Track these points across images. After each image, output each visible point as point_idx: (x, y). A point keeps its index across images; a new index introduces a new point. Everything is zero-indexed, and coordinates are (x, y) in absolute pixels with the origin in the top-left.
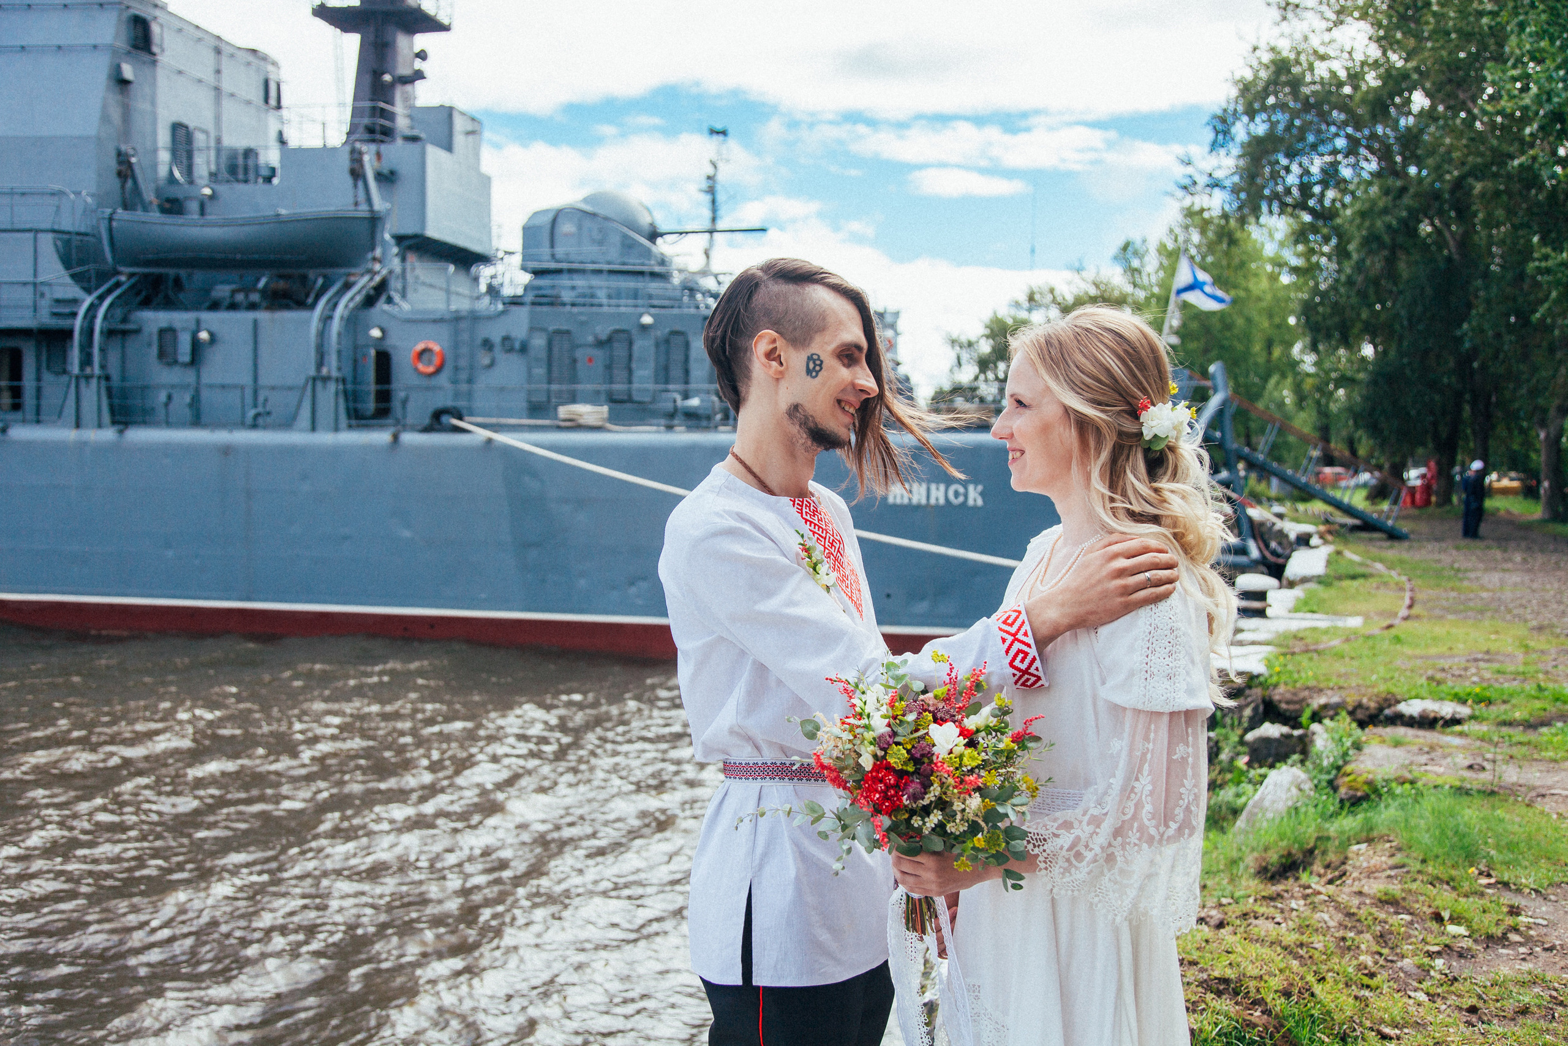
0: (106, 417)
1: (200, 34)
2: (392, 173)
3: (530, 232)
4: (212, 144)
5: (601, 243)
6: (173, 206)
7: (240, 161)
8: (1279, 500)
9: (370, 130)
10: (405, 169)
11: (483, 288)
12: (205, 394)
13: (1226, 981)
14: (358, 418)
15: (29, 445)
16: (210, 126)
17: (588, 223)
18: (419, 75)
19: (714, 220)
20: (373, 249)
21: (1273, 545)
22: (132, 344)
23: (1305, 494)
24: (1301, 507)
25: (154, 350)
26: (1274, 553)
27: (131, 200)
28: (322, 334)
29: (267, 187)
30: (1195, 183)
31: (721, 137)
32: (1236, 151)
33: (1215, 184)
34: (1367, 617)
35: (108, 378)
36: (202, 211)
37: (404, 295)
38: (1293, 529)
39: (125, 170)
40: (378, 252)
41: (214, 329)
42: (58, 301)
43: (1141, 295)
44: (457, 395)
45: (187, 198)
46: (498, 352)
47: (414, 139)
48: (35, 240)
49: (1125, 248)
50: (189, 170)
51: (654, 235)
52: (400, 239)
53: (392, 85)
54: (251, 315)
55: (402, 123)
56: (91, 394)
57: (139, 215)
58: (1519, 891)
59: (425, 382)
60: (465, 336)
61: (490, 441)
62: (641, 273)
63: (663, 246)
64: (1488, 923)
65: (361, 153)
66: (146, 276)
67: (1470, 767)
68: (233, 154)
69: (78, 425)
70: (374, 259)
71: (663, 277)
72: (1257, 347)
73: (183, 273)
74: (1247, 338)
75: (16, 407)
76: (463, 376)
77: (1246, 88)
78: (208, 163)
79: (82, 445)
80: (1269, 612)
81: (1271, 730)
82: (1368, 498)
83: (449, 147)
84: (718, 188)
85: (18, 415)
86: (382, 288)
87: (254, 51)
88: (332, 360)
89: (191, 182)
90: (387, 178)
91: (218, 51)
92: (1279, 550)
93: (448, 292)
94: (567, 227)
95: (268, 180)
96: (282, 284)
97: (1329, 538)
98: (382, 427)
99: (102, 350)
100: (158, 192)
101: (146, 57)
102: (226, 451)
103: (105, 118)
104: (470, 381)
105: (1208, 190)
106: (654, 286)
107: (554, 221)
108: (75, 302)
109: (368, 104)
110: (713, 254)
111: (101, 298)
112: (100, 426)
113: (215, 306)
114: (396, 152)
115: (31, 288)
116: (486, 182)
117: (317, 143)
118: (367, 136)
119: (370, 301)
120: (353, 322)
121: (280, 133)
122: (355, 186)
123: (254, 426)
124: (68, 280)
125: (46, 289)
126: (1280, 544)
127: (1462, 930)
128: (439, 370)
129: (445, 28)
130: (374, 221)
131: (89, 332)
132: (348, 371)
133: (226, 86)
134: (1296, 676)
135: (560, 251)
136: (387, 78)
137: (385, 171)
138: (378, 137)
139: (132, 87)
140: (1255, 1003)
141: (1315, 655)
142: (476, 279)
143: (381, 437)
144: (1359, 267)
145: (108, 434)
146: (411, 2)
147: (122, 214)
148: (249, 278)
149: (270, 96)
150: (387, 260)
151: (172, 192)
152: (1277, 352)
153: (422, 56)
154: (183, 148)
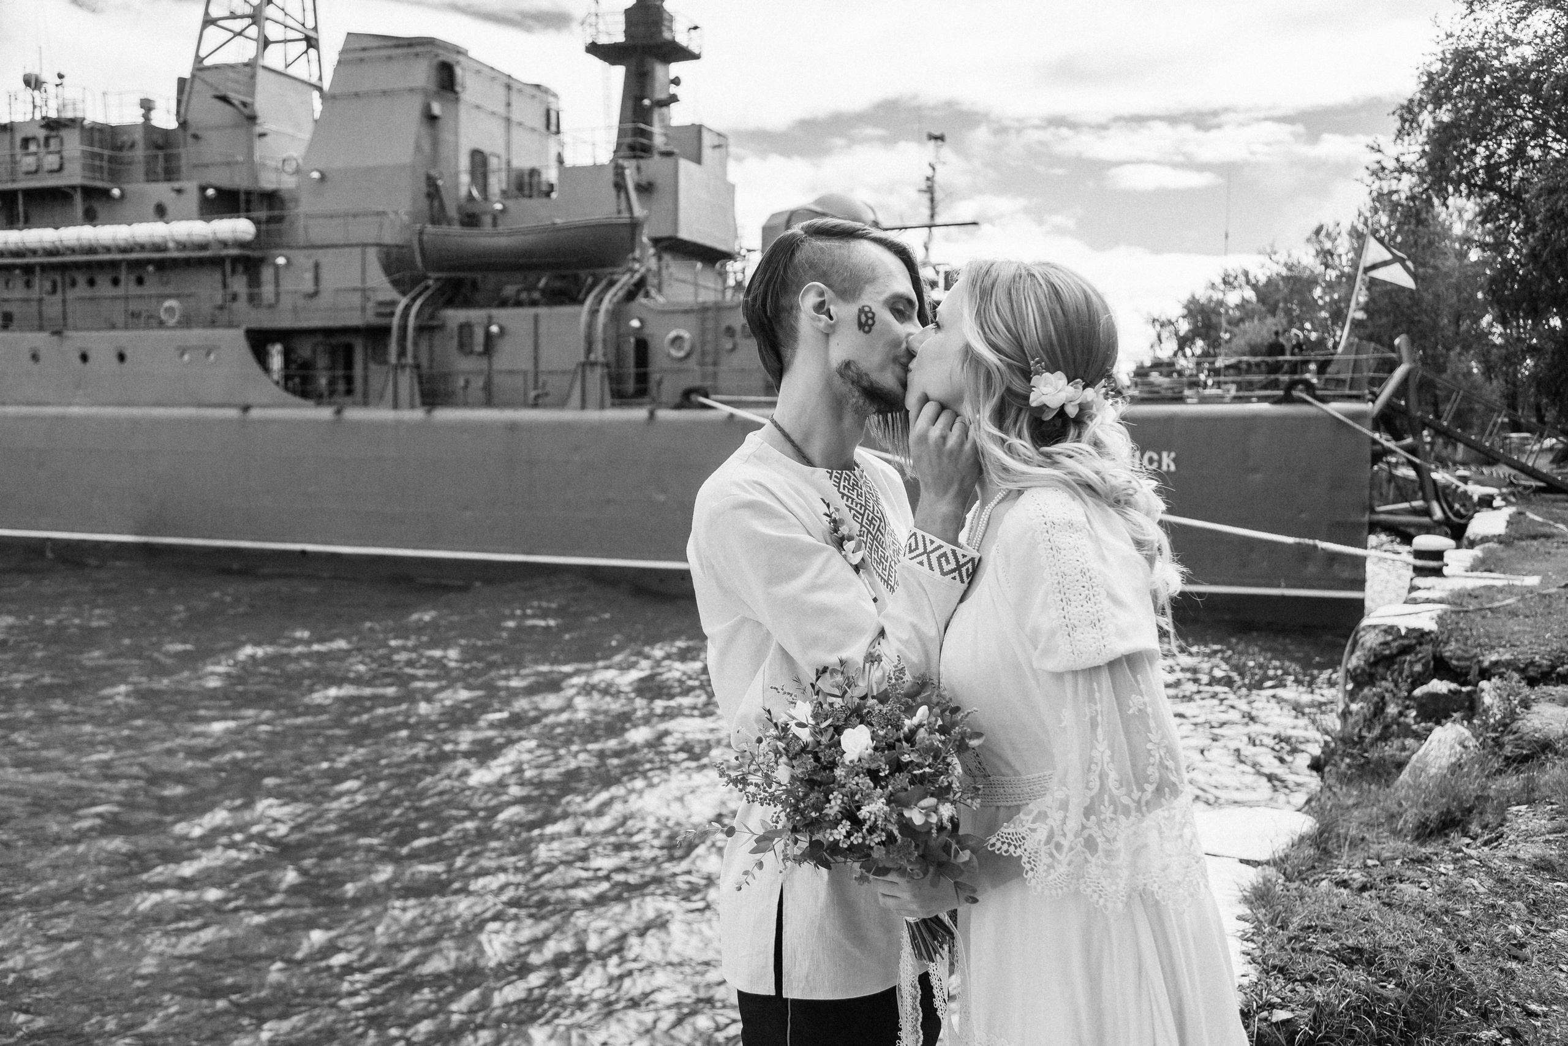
0: (418, 400)
1: (493, 74)
2: (650, 184)
3: (768, 232)
4: (504, 166)
6: (471, 220)
7: (526, 179)
8: (1465, 464)
9: (632, 148)
10: (659, 181)
11: (730, 280)
12: (497, 379)
14: (620, 397)
15: (358, 425)
16: (501, 151)
18: (674, 99)
19: (932, 216)
20: (633, 250)
21: (1457, 506)
22: (438, 337)
23: (1490, 459)
24: (1486, 470)
25: (455, 342)
26: (1457, 514)
27: (438, 217)
28: (591, 325)
29: (545, 200)
30: (1383, 169)
31: (939, 143)
32: (1422, 138)
33: (1403, 169)
34: (1545, 576)
35: (417, 366)
36: (495, 224)
37: (660, 290)
38: (1476, 491)
39: (433, 192)
40: (637, 254)
41: (503, 323)
42: (381, 304)
43: (1332, 274)
44: (704, 377)
45: (485, 213)
46: (738, 338)
47: (668, 154)
48: (364, 254)
49: (1318, 231)
50: (484, 189)
52: (656, 241)
53: (651, 109)
54: (532, 311)
55: (659, 140)
56: (406, 382)
57: (444, 229)
59: (677, 366)
60: (710, 325)
61: (732, 416)
65: (623, 168)
66: (448, 280)
68: (520, 175)
69: (396, 406)
70: (635, 260)
72: (1446, 321)
73: (479, 276)
74: (1435, 312)
75: (349, 392)
76: (709, 359)
77: (1432, 77)
78: (500, 181)
79: (398, 423)
80: (1445, 571)
81: (1439, 686)
82: (1552, 462)
83: (698, 160)
84: (936, 187)
85: (349, 399)
86: (641, 284)
87: (538, 86)
88: (599, 347)
89: (486, 198)
90: (646, 189)
91: (509, 87)
92: (1462, 511)
93: (696, 285)
95: (548, 194)
96: (558, 284)
97: (1513, 499)
98: (640, 405)
99: (416, 344)
100: (460, 208)
101: (450, 95)
102: (513, 427)
103: (418, 149)
104: (715, 364)
105: (1396, 174)
107: (788, 221)
108: (393, 303)
109: (630, 125)
110: (931, 246)
111: (414, 300)
112: (412, 406)
113: (503, 304)
114: (654, 166)
115: (358, 294)
116: (731, 189)
117: (589, 162)
118: (628, 153)
119: (631, 296)
120: (617, 315)
121: (559, 155)
122: (618, 197)
123: (535, 405)
124: (388, 286)
125: (369, 293)
126: (1463, 505)
128: (688, 355)
129: (695, 57)
130: (634, 226)
131: (403, 328)
132: (611, 358)
133: (516, 116)
134: (1468, 633)
136: (647, 102)
137: (644, 183)
138: (639, 153)
139: (441, 122)
141: (1489, 614)
142: (723, 275)
143: (639, 414)
145: (419, 414)
146: (667, 35)
147: (430, 228)
148: (531, 278)
149: (551, 123)
150: (645, 260)
151: (471, 208)
152: (1465, 325)
153: (676, 81)
154: (480, 170)
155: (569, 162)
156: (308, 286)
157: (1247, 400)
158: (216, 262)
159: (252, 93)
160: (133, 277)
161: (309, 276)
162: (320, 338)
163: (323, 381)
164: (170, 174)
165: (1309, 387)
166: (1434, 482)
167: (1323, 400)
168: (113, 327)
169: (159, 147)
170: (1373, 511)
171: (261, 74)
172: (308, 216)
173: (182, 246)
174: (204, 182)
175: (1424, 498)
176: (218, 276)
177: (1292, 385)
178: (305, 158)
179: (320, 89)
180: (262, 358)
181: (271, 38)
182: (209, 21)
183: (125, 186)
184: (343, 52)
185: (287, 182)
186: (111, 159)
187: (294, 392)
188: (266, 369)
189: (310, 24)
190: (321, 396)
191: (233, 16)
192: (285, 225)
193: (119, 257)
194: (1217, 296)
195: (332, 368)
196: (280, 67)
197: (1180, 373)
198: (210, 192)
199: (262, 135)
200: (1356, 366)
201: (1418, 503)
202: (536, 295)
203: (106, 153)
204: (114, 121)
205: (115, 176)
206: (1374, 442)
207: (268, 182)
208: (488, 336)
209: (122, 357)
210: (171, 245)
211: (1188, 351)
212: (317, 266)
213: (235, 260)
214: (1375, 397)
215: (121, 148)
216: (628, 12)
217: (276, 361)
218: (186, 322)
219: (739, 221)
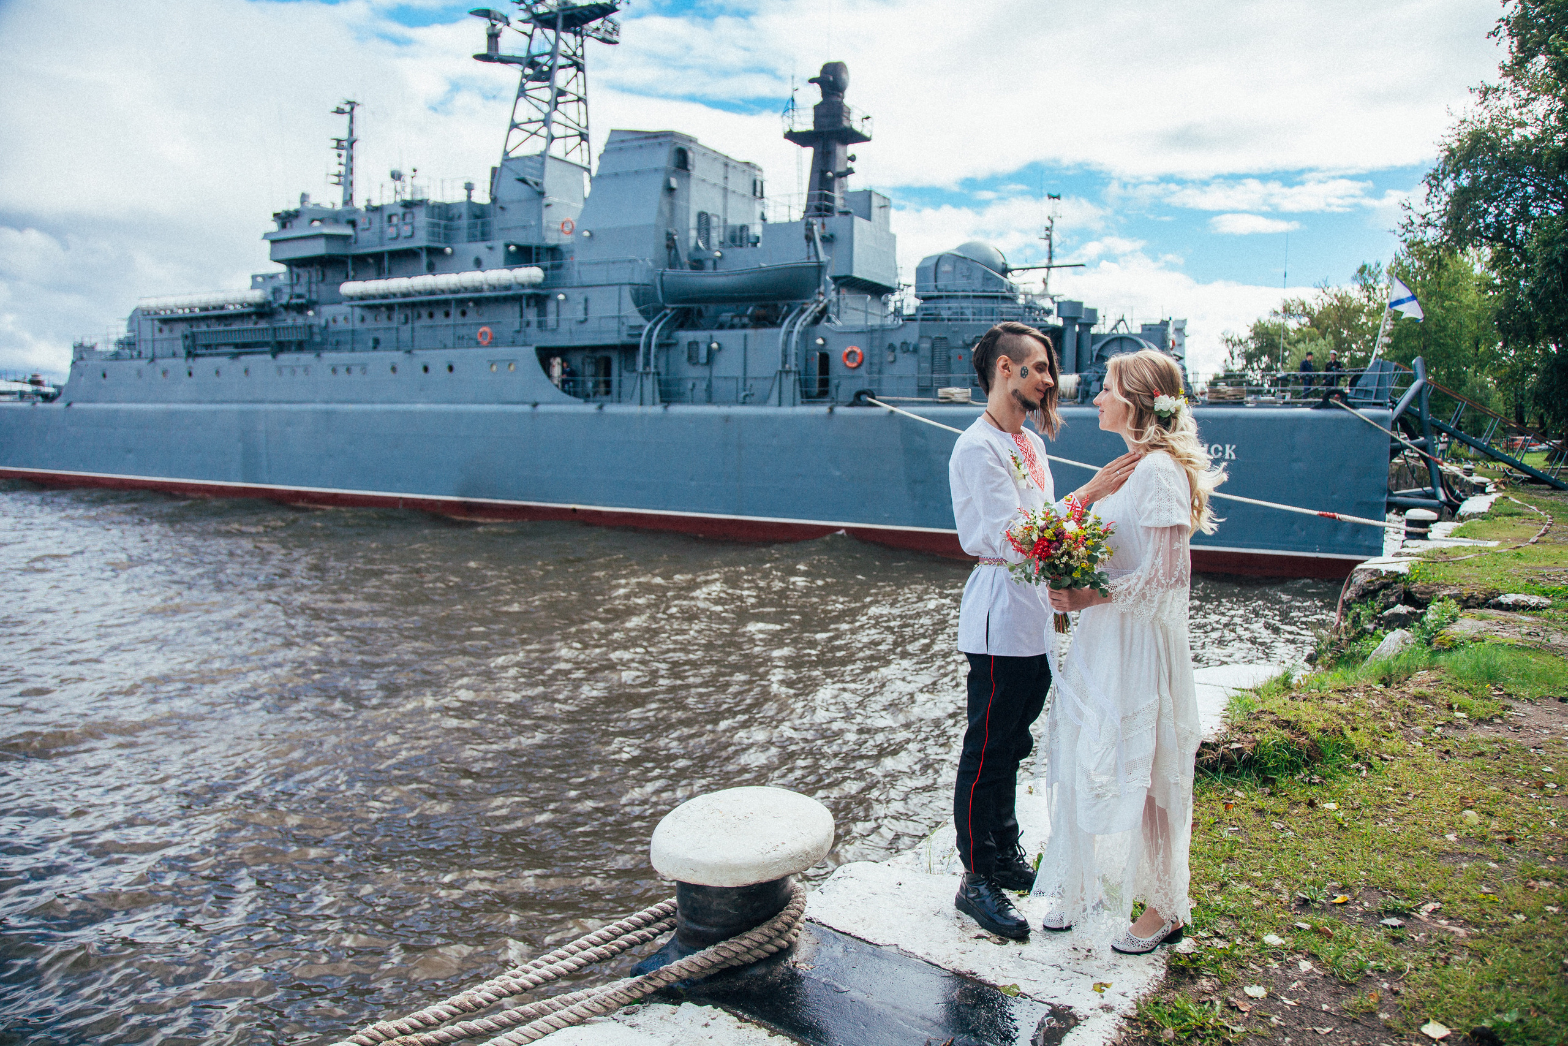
0: (658, 399)
1: (716, 156)
2: (832, 236)
3: (921, 272)
4: (722, 224)
5: (968, 278)
6: (697, 264)
7: (738, 233)
9: (818, 209)
10: (840, 234)
11: (891, 309)
12: (714, 382)
13: (1288, 722)
14: (808, 397)
15: (614, 416)
16: (720, 213)
17: (960, 265)
18: (850, 171)
19: (1050, 258)
20: (819, 286)
22: (672, 352)
23: (1488, 455)
25: (686, 356)
27: (673, 262)
28: (786, 343)
29: (753, 249)
30: (1412, 223)
31: (1056, 200)
32: (1445, 199)
33: (1429, 224)
34: (1505, 541)
35: (659, 374)
36: (715, 268)
37: (838, 317)
39: (671, 244)
40: (822, 289)
41: (721, 341)
42: (632, 327)
44: (871, 382)
45: (706, 259)
46: (898, 351)
47: (846, 213)
48: (621, 291)
49: (1362, 270)
50: (707, 242)
51: (1005, 271)
52: (836, 279)
53: (833, 179)
54: (742, 332)
55: (839, 203)
56: (650, 384)
57: (678, 271)
58: (1517, 699)
59: (850, 373)
60: (876, 342)
61: (892, 412)
62: (996, 297)
63: (1012, 279)
64: (1482, 713)
65: (812, 225)
66: (681, 309)
67: (1529, 634)
68: (734, 229)
69: (642, 403)
70: (819, 293)
71: (1012, 300)
72: (1466, 344)
73: (702, 306)
74: (1457, 337)
75: (608, 393)
76: (875, 369)
77: (1452, 152)
78: (719, 236)
79: (643, 416)
80: (1429, 535)
81: (1401, 609)
83: (869, 218)
84: (1053, 235)
85: (609, 398)
86: (824, 312)
87: (748, 163)
88: (792, 360)
89: (708, 248)
90: (829, 240)
91: (726, 165)
93: (866, 312)
94: (946, 268)
95: (755, 245)
96: (762, 312)
98: (823, 403)
99: (657, 357)
100: (689, 255)
101: (683, 172)
102: (727, 419)
103: (660, 212)
104: (880, 372)
106: (1005, 306)
107: (937, 264)
108: (641, 327)
109: (817, 192)
110: (1049, 283)
111: (656, 324)
112: (654, 404)
113: (721, 327)
114: (835, 222)
115: (616, 320)
116: (893, 237)
117: (786, 220)
118: (815, 213)
119: (816, 321)
120: (805, 335)
121: (763, 214)
122: (808, 245)
123: (744, 403)
124: (638, 314)
125: (625, 320)
127: (1463, 715)
128: (860, 365)
129: (867, 139)
130: (820, 268)
131: (648, 345)
132: (802, 368)
133: (730, 187)
135: (941, 284)
136: (830, 174)
137: (828, 235)
138: (824, 213)
139: (676, 193)
140: (1303, 734)
142: (885, 304)
143: (823, 410)
144: (1541, 282)
145: (658, 409)
146: (846, 124)
147: (669, 272)
148: (741, 308)
149: (757, 191)
150: (829, 293)
151: (698, 256)
152: (1482, 349)
153: (852, 159)
154: (704, 227)
155: (771, 218)
156: (581, 316)
157: (1293, 405)
158: (516, 299)
159: (542, 176)
160: (459, 311)
161: (581, 307)
162: (587, 353)
163: (590, 385)
164: (485, 236)
165: (1343, 396)
166: (1440, 472)
167: (1353, 406)
168: (445, 347)
169: (477, 217)
170: (1390, 494)
171: (548, 161)
172: (581, 264)
173: (493, 288)
174: (508, 241)
175: (1432, 485)
176: (517, 309)
177: (1330, 394)
178: (579, 220)
179: (589, 171)
180: (546, 367)
181: (556, 135)
182: (514, 126)
183: (456, 246)
184: (609, 143)
185: (565, 240)
186: (446, 227)
187: (569, 393)
188: (550, 376)
189: (583, 123)
190: (588, 396)
191: (530, 121)
192: (563, 271)
193: (450, 296)
194: (1279, 320)
195: (595, 375)
196: (561, 155)
197: (1249, 384)
198: (512, 248)
199: (548, 206)
200: (1381, 380)
201: (1428, 489)
202: (746, 320)
203: (443, 222)
204: (448, 200)
205: (448, 239)
206: (1393, 440)
207: (551, 240)
208: (710, 351)
209: (451, 368)
210: (485, 287)
211: (1255, 366)
212: (586, 300)
213: (529, 297)
214: (1395, 404)
215: (451, 219)
216: (816, 108)
217: (557, 371)
218: (494, 343)
219: (899, 263)
